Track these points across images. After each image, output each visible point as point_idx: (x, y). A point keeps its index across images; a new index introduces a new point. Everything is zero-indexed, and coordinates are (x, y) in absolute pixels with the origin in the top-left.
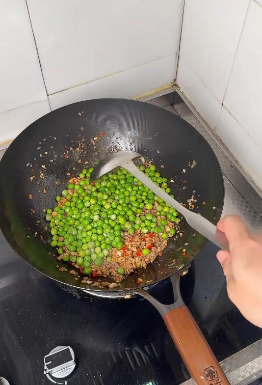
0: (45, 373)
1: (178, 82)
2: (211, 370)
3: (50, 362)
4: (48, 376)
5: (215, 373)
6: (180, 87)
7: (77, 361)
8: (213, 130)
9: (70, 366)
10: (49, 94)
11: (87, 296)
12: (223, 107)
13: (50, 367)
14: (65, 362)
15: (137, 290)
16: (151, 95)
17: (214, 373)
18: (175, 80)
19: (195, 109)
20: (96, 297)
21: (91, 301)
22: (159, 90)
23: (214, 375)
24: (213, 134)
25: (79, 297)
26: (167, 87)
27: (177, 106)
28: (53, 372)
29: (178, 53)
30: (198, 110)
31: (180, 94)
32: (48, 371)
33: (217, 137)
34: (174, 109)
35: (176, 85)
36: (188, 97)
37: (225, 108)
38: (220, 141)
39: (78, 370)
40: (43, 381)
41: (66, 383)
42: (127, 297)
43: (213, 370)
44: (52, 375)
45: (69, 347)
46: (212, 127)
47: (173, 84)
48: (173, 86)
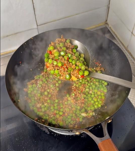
1: (108, 22)
6: (109, 24)
8: (126, 47)
11: (53, 133)
12: (132, 35)
15: (83, 130)
18: (106, 21)
19: (117, 36)
20: (58, 134)
21: (55, 136)
24: (126, 50)
25: (48, 133)
26: (102, 24)
29: (108, 6)
31: (109, 28)
33: (128, 51)
35: (107, 24)
36: (113, 30)
37: (133, 35)
38: (130, 53)
42: (77, 133)
46: (126, 46)
47: (105, 23)
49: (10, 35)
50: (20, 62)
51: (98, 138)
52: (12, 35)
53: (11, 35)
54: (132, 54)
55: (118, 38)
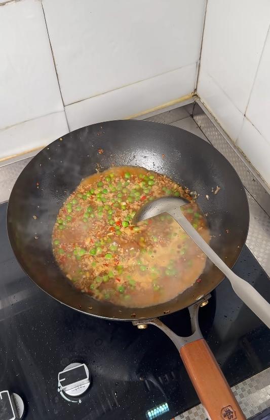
0: (59, 390)
1: (199, 92)
2: (229, 410)
3: (64, 379)
4: (61, 393)
5: (234, 414)
6: (201, 97)
7: (91, 380)
8: (235, 142)
9: (85, 384)
10: (65, 104)
12: (245, 118)
13: (64, 384)
14: (79, 380)
15: (152, 320)
16: (170, 106)
17: (232, 413)
18: (196, 90)
19: (216, 120)
22: (179, 100)
23: (232, 416)
24: (235, 146)
26: (187, 97)
27: (197, 118)
28: (66, 389)
29: (199, 63)
30: (219, 121)
31: (200, 105)
32: (62, 388)
33: (238, 149)
34: (194, 120)
35: (196, 95)
36: (208, 107)
37: (247, 118)
38: (242, 153)
39: (92, 388)
40: (57, 398)
41: (80, 401)
43: (231, 410)
44: (66, 392)
45: (84, 364)
46: (234, 139)
47: (193, 94)
48: (193, 96)
49: (12, 126)
50: (38, 184)
51: (179, 337)
52: (16, 124)
53: (14, 125)
54: (246, 154)
55: (219, 124)
